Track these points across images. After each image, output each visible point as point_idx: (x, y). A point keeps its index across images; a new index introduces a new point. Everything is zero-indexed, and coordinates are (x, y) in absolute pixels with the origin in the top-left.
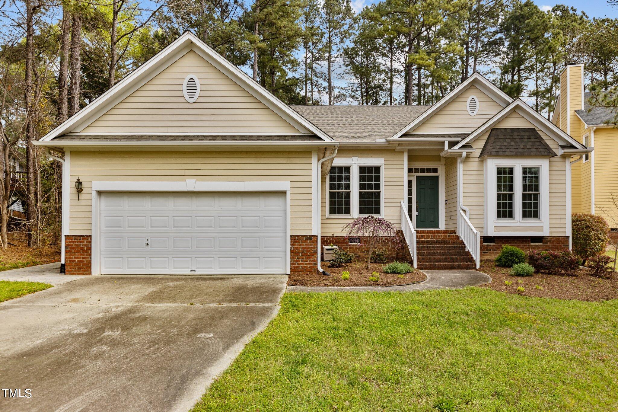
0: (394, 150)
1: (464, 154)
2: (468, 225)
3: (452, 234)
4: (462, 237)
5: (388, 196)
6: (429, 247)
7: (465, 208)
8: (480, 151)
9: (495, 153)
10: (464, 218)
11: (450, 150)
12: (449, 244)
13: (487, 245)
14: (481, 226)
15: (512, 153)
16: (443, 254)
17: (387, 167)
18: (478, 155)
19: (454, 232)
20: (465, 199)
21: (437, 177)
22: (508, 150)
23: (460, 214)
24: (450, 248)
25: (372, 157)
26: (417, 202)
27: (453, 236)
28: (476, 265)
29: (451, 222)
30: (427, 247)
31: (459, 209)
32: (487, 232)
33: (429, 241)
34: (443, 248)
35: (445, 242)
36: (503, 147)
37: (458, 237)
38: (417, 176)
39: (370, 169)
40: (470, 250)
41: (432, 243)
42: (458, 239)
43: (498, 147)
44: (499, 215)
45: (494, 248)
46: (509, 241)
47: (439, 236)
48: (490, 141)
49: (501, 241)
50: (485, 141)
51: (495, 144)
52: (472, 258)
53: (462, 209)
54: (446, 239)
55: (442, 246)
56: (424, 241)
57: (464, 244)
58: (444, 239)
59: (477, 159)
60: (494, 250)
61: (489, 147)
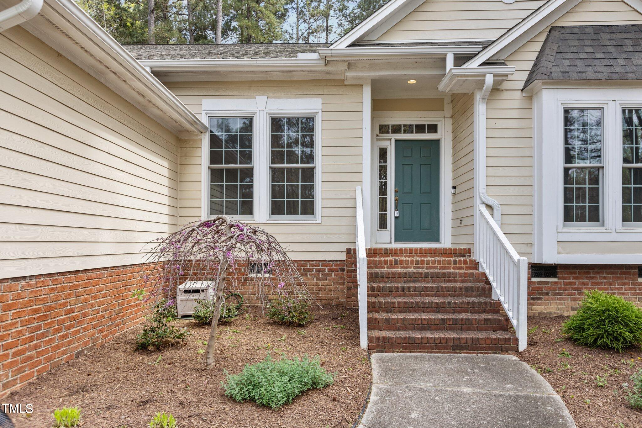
0: (343, 81)
1: (489, 80)
2: (498, 239)
3: (464, 256)
4: (484, 266)
5: (330, 177)
6: (406, 290)
7: (491, 201)
8: (525, 75)
9: (560, 74)
10: (488, 223)
11: (458, 71)
12: (455, 281)
13: (540, 283)
14: (526, 239)
15: (600, 76)
16: (438, 308)
17: (327, 116)
18: (521, 85)
19: (468, 252)
20: (492, 181)
21: (437, 142)
22: (590, 69)
23: (481, 213)
24: (456, 293)
25: (296, 96)
26: (396, 192)
27: (465, 262)
28: (517, 341)
29: (464, 231)
30: (403, 289)
31: (478, 202)
32: (540, 253)
33: (410, 275)
34: (439, 292)
35: (447, 277)
36: (578, 62)
37: (475, 265)
38: (396, 141)
39: (293, 122)
40: (502, 299)
41: (416, 277)
42: (477, 269)
43: (567, 62)
44: (568, 217)
45: (555, 289)
46: (589, 273)
47: (434, 262)
48: (547, 51)
49: (571, 273)
50: (537, 54)
51: (559, 56)
52: (507, 320)
53: (484, 203)
54: (448, 268)
55: (437, 288)
56: (400, 274)
57: (488, 282)
58: (445, 268)
59: (518, 94)
60: (557, 294)
61: (545, 64)
